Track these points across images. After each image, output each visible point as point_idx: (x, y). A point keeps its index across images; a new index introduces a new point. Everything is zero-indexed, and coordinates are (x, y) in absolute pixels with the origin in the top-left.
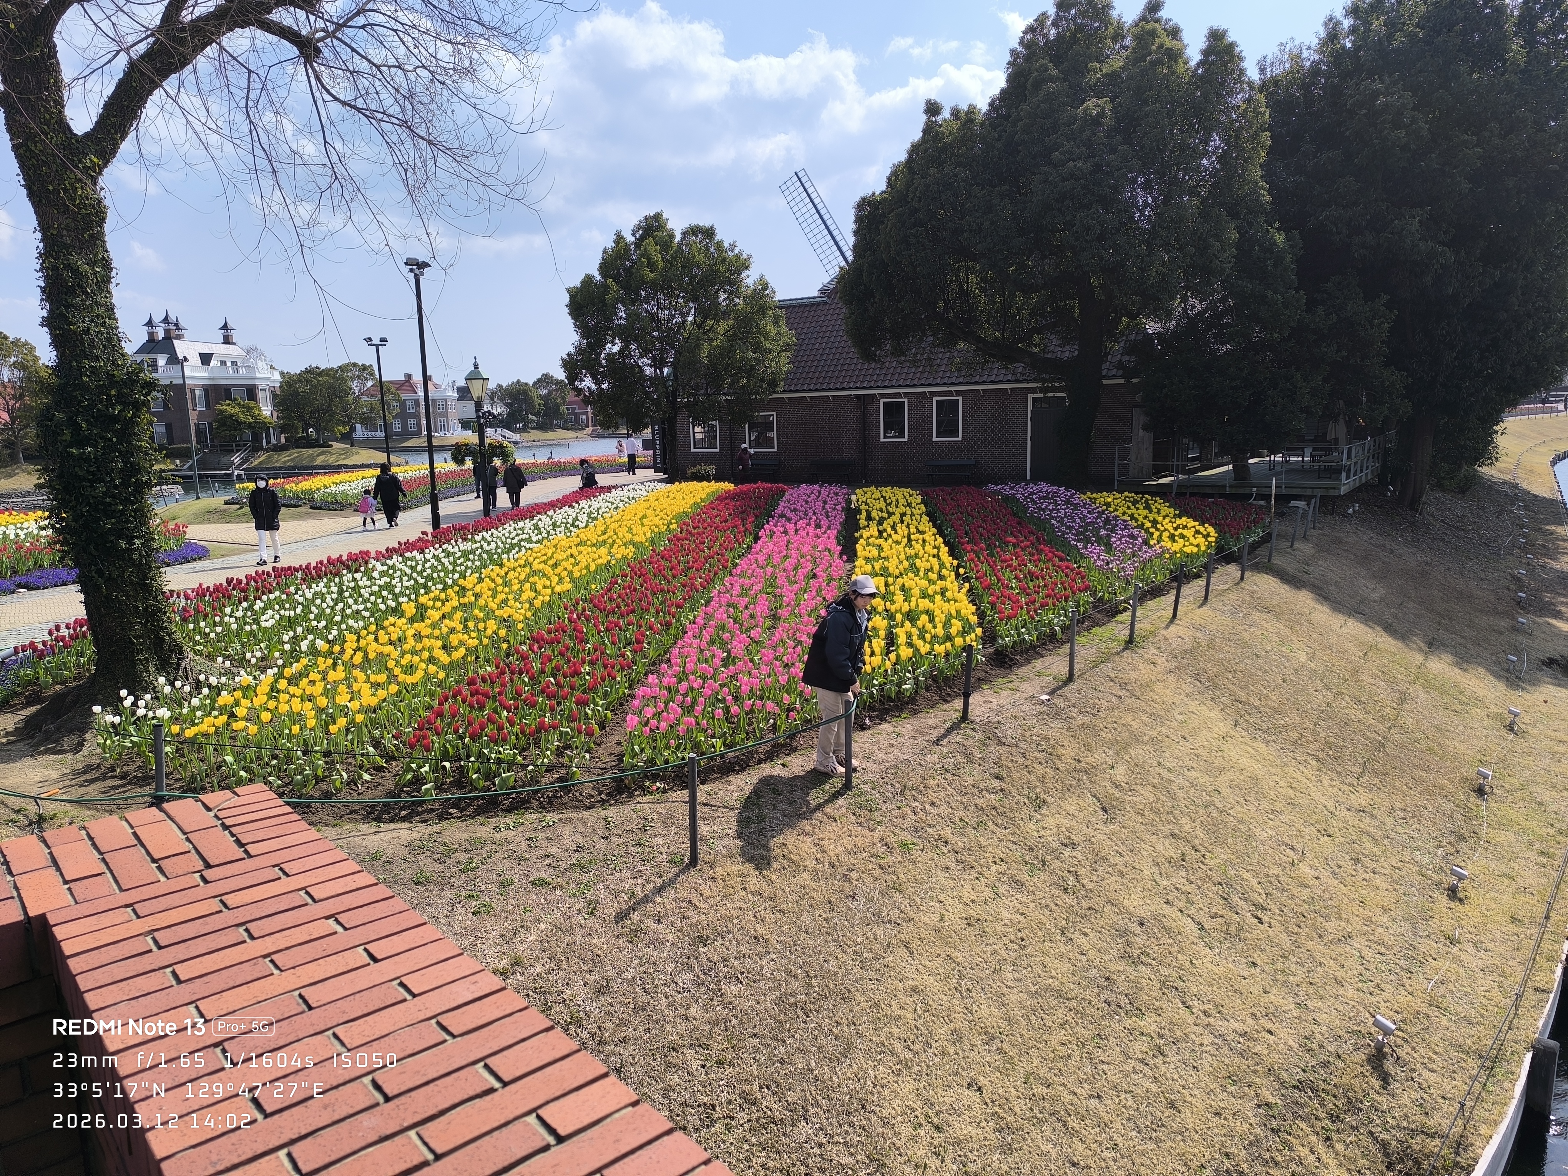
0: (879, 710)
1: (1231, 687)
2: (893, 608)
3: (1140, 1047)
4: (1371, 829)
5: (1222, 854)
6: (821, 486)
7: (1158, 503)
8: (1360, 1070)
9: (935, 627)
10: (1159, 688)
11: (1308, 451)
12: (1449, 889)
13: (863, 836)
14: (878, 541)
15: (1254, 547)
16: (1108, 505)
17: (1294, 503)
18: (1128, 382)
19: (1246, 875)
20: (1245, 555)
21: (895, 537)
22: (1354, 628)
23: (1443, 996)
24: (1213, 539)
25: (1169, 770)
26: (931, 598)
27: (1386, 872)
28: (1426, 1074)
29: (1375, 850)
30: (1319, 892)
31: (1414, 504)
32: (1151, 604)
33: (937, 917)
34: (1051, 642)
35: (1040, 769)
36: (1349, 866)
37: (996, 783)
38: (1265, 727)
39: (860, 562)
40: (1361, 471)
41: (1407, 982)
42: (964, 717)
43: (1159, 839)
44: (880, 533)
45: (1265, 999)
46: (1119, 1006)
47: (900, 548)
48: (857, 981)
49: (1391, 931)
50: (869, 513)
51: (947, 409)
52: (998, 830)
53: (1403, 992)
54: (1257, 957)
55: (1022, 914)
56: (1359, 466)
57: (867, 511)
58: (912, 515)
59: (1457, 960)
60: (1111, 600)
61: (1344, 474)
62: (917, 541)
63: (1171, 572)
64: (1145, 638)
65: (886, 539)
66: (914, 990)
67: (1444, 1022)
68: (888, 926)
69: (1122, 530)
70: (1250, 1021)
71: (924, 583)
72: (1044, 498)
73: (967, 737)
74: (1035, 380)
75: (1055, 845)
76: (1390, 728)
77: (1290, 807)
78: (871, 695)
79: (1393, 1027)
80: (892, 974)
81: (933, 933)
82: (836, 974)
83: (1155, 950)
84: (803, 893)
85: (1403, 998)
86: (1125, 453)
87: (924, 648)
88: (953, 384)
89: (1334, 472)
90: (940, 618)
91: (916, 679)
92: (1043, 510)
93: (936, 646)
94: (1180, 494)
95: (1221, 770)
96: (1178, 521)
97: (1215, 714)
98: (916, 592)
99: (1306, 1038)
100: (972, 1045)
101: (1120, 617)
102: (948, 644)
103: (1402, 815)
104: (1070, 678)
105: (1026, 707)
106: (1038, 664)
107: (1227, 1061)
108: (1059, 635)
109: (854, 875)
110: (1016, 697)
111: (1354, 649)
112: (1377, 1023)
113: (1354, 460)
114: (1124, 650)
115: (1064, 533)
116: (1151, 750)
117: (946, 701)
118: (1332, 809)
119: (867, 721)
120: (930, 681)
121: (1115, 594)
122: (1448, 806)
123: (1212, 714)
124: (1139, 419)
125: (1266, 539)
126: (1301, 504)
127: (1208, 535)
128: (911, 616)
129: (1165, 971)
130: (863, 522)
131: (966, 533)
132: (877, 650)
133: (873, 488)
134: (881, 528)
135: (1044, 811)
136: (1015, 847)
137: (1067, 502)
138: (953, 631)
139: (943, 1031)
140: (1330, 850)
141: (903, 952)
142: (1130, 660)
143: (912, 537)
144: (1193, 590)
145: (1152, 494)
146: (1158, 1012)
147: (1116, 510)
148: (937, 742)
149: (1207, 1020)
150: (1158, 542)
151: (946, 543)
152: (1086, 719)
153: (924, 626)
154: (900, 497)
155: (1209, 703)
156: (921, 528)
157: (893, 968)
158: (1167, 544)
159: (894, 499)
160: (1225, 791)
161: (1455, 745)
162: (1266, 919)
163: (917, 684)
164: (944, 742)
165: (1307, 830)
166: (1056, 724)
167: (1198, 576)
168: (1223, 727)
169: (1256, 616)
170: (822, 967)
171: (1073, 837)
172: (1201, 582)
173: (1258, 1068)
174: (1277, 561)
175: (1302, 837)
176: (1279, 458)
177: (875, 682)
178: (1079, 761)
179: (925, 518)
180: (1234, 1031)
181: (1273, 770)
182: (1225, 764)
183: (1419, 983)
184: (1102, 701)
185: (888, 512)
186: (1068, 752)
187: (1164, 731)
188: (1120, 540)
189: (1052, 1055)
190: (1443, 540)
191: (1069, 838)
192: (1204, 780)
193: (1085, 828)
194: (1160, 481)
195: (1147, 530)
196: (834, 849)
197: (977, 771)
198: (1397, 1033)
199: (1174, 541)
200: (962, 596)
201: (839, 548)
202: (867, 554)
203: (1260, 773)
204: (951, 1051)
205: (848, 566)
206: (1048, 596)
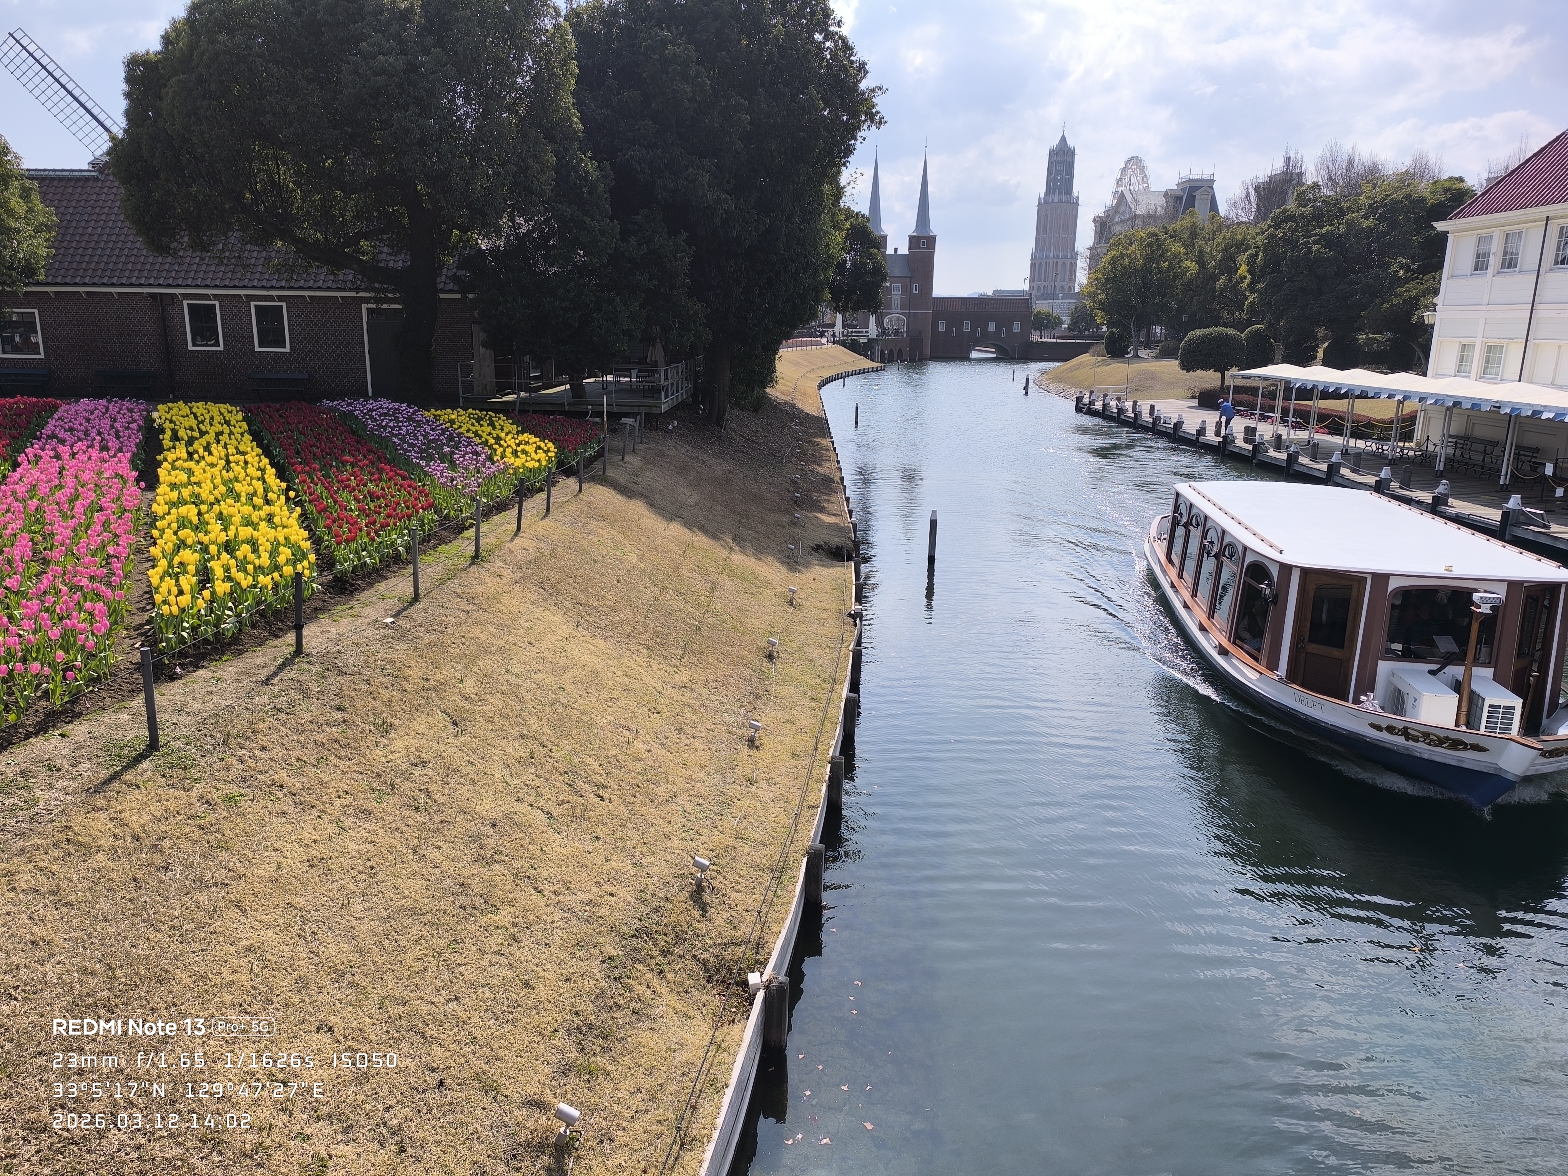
0: (193, 656)
1: (572, 591)
2: (206, 540)
3: (495, 941)
4: (691, 701)
5: (567, 745)
6: (109, 401)
7: (501, 420)
8: (684, 906)
9: (259, 557)
10: (505, 598)
11: (634, 373)
12: (749, 741)
13: (176, 799)
14: (187, 465)
15: (591, 460)
16: (452, 422)
17: (624, 420)
18: (464, 298)
19: (590, 760)
20: (581, 471)
21: (209, 459)
22: (676, 529)
23: (746, 828)
24: (553, 454)
25: (517, 676)
26: (255, 526)
27: (703, 735)
28: (734, 895)
29: (694, 718)
30: (651, 763)
31: (719, 421)
32: (496, 519)
33: (274, 866)
34: (395, 563)
35: (385, 694)
36: (674, 735)
37: (338, 715)
38: (603, 625)
39: (162, 489)
40: (677, 392)
41: (719, 823)
42: (299, 650)
43: (509, 742)
44: (190, 455)
45: (607, 866)
46: (475, 908)
47: (216, 471)
48: (176, 958)
49: (707, 784)
50: (175, 433)
51: (268, 316)
52: (342, 764)
53: (717, 833)
54: (600, 831)
55: (370, 843)
56: (675, 388)
57: (173, 430)
58: (231, 433)
59: (755, 797)
60: (457, 517)
61: (663, 394)
62: (237, 463)
63: (515, 486)
64: (490, 552)
65: (198, 462)
66: (249, 949)
67: (747, 849)
68: (214, 889)
69: (466, 447)
70: (595, 889)
71: (248, 509)
72: (385, 414)
73: (302, 672)
74: (365, 290)
75: (403, 767)
76: (704, 614)
77: (625, 693)
78: (182, 640)
79: (708, 863)
80: (221, 939)
81: (270, 885)
82: (147, 957)
83: (507, 847)
84: (99, 875)
85: (717, 838)
86: (468, 369)
87: (245, 581)
88: (273, 288)
89: (655, 392)
90: (265, 547)
91: (238, 615)
92: (383, 427)
93: (261, 578)
94: (523, 412)
95: (565, 669)
96: (521, 438)
97: (558, 618)
98: (237, 519)
99: (642, 891)
100: (320, 988)
101: (466, 534)
102: (276, 575)
103: (714, 685)
104: (416, 598)
105: (369, 633)
106: (381, 587)
107: (575, 930)
108: (404, 556)
109: (166, 843)
110: (358, 624)
111: (675, 549)
112: (696, 864)
113: (670, 381)
114: (470, 565)
115: (406, 451)
116: (499, 659)
117: (277, 637)
118: (660, 689)
119: (178, 670)
120: (257, 617)
121: (461, 511)
122: (747, 673)
123: (555, 618)
124: (479, 335)
125: (600, 454)
126: (629, 421)
127: (549, 451)
128: (229, 547)
129: (517, 864)
130: (167, 443)
131: (298, 453)
132: (186, 587)
133: (181, 403)
134: (191, 449)
135: (392, 735)
136: (360, 777)
137: (410, 419)
138: (281, 559)
139: (285, 982)
140: (659, 725)
141: (235, 913)
142: (477, 575)
143: (231, 458)
144: (534, 504)
145: (496, 411)
146: (511, 903)
147: (460, 427)
148: (267, 682)
149: (557, 899)
150: (502, 458)
151: (272, 465)
152: (433, 637)
153: (245, 557)
154: (216, 414)
155: (552, 608)
156: (242, 448)
157: (222, 933)
158: (510, 459)
159: (207, 416)
160: (569, 687)
161: (753, 622)
162: (606, 796)
163: (240, 622)
164: (276, 680)
165: (640, 711)
166: (403, 646)
167: (541, 490)
168: (565, 629)
169: (593, 524)
170: (128, 954)
171: (423, 755)
172: (543, 495)
173: (602, 929)
174: (611, 473)
175: (636, 717)
176: (610, 378)
177: (185, 624)
178: (427, 680)
179: (248, 437)
180: (582, 902)
181: (611, 663)
182: (569, 663)
183: (728, 822)
184: (450, 618)
185: (200, 431)
186: (415, 673)
187: (511, 639)
188: (464, 456)
189: (407, 973)
190: (742, 451)
191: (419, 757)
192: (550, 680)
193: (435, 744)
194: (504, 399)
195: (491, 447)
196: (134, 820)
197: (315, 706)
198: (711, 867)
199: (517, 457)
200: (293, 522)
201: (135, 474)
202: (173, 479)
203: (599, 667)
204: (296, 999)
205: (150, 495)
206: (389, 516)
